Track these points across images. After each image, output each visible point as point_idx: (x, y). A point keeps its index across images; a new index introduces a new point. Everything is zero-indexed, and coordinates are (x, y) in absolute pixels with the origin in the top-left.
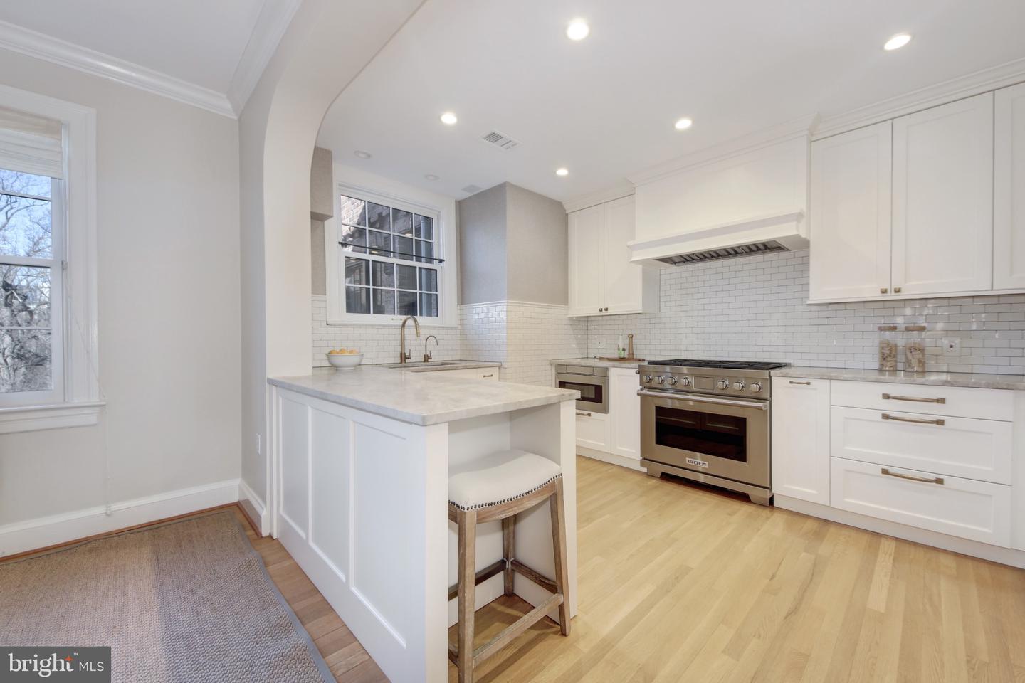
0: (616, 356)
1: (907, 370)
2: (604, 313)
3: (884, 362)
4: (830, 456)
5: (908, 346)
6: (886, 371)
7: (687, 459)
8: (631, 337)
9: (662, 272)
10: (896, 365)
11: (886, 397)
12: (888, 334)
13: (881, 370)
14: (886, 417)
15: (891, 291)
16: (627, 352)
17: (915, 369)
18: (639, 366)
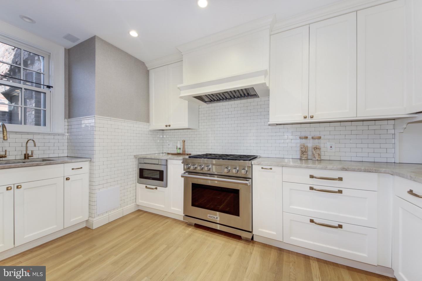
0: (176, 152)
1: (313, 159)
2: (168, 128)
3: (302, 155)
4: (283, 212)
5: (313, 147)
6: (303, 160)
7: (208, 215)
8: (184, 142)
9: (200, 107)
10: (308, 157)
11: (312, 177)
12: (304, 141)
13: (301, 159)
14: (312, 188)
15: (308, 118)
16: (182, 149)
17: (317, 159)
18: (183, 158)
